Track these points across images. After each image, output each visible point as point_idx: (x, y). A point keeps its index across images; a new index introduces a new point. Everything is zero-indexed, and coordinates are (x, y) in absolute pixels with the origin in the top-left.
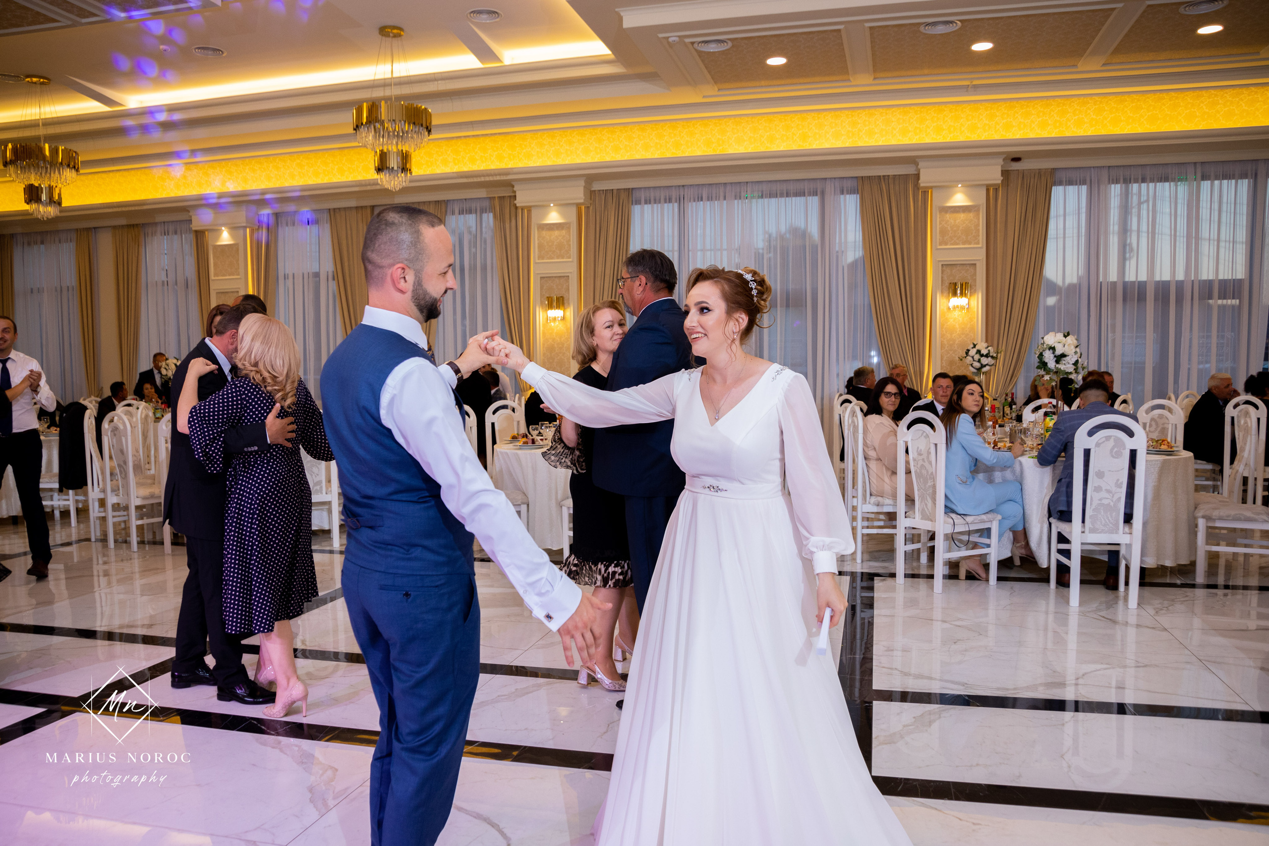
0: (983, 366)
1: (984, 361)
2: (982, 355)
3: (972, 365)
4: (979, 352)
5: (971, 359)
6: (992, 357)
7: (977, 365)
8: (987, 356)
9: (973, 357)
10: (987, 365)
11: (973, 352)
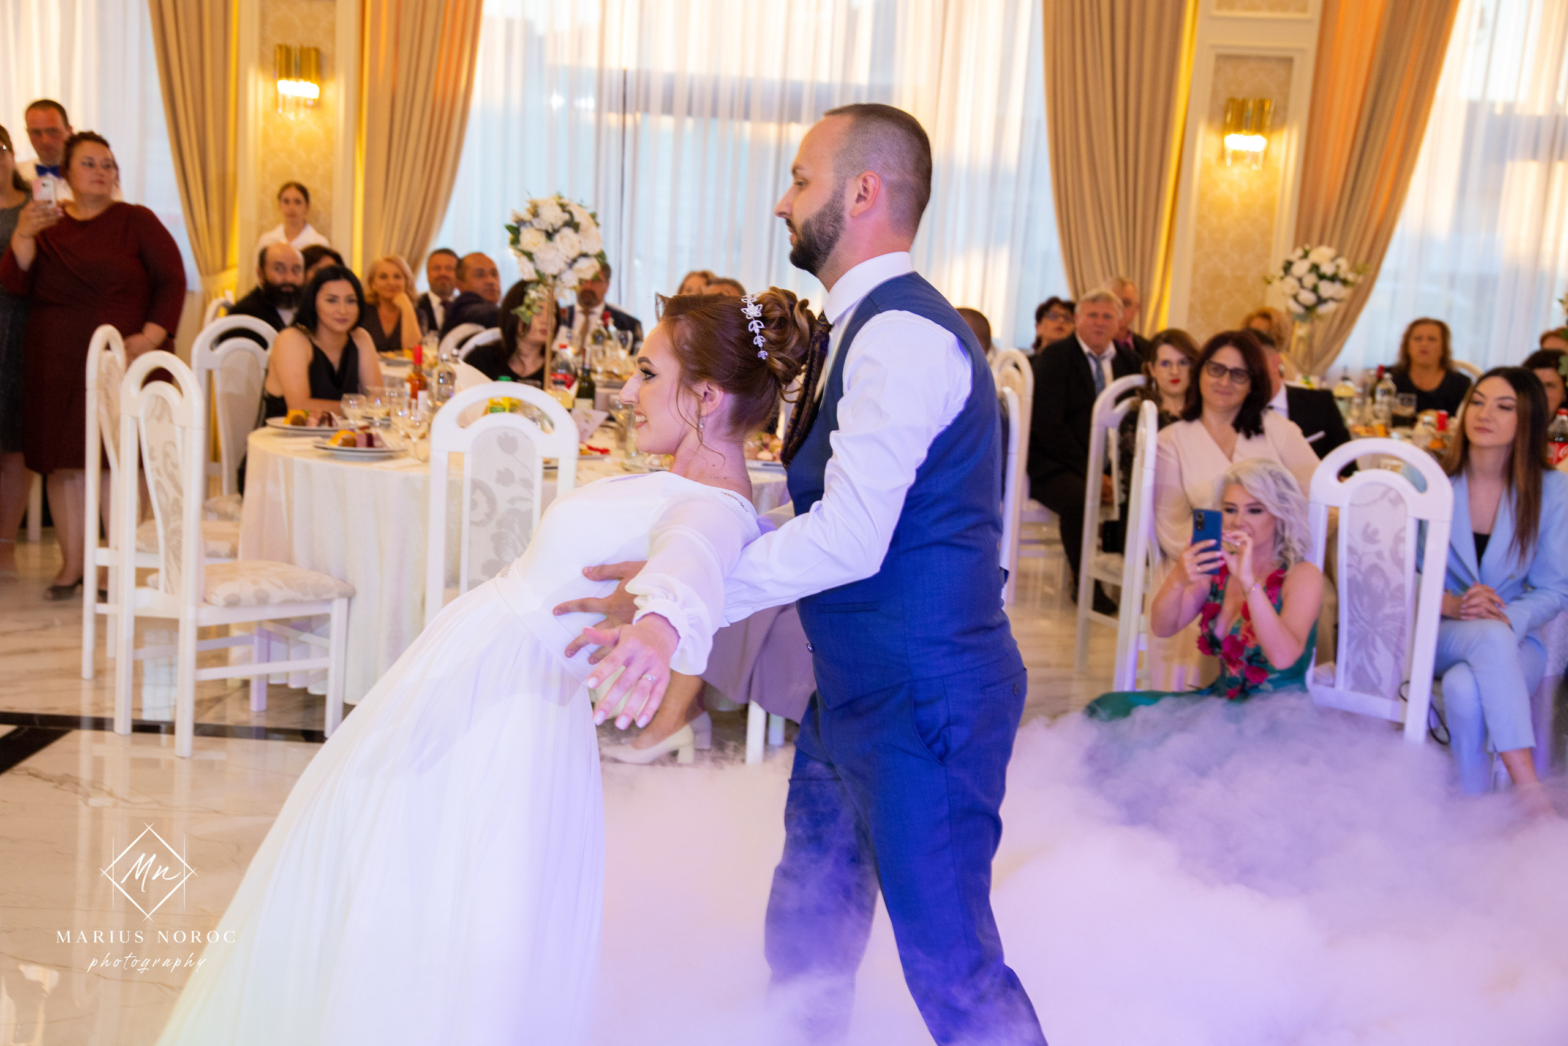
0: (1321, 301)
1: (1327, 289)
2: (1322, 277)
3: (1295, 297)
4: (1315, 268)
5: (1295, 283)
6: (1345, 282)
7: (1308, 297)
8: (1333, 278)
9: (1300, 280)
10: (1332, 299)
11: (1301, 268)
